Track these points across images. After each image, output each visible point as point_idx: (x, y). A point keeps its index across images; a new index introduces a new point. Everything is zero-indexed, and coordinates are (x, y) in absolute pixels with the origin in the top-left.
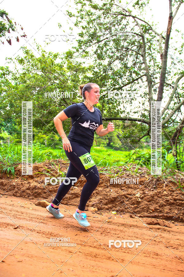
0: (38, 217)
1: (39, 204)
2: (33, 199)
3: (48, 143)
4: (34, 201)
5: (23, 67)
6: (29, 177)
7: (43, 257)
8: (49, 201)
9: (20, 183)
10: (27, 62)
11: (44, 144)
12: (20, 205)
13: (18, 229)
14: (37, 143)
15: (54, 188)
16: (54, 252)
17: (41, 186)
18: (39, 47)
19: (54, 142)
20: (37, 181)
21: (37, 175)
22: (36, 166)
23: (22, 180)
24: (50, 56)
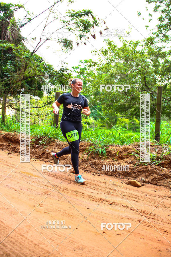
0: (130, 195)
1: (130, 183)
2: (123, 178)
3: (129, 127)
4: (125, 180)
5: (106, 58)
6: (119, 158)
7: (139, 234)
8: (139, 181)
9: (111, 163)
10: (110, 53)
11: (126, 128)
12: (112, 183)
13: (113, 205)
14: (119, 127)
15: (143, 169)
16: (149, 230)
17: (130, 167)
18: (120, 37)
19: (135, 126)
20: (127, 162)
21: (126, 156)
22: (126, 148)
23: (113, 161)
24: (131, 44)
